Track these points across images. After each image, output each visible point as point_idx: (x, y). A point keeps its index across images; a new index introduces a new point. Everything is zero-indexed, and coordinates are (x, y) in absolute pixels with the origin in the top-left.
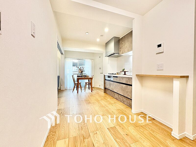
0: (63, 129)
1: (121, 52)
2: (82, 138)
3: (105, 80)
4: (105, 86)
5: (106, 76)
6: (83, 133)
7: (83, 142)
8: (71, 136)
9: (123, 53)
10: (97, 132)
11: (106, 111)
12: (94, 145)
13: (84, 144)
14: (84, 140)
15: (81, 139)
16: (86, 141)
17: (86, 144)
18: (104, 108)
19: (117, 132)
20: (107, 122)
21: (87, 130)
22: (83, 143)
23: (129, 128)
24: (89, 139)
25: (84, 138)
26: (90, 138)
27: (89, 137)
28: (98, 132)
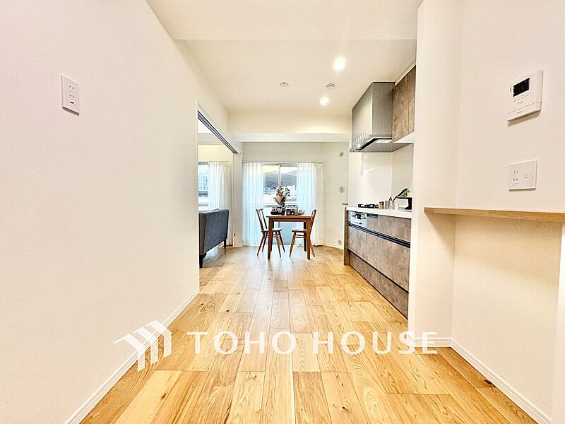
0: (183, 346)
1: (398, 130)
2: (212, 381)
3: (348, 224)
4: (346, 244)
5: (351, 214)
6: (222, 366)
7: (209, 390)
8: (190, 368)
9: (402, 136)
10: (258, 374)
11: (318, 320)
12: (229, 408)
13: (207, 398)
14: (213, 386)
15: (209, 383)
16: (217, 391)
17: (212, 399)
18: (319, 308)
19: (316, 390)
20: (302, 354)
21: (236, 362)
22: (208, 395)
23: (366, 390)
24: (226, 389)
25: (217, 382)
26: (231, 386)
27: (230, 383)
28: (260, 376)
